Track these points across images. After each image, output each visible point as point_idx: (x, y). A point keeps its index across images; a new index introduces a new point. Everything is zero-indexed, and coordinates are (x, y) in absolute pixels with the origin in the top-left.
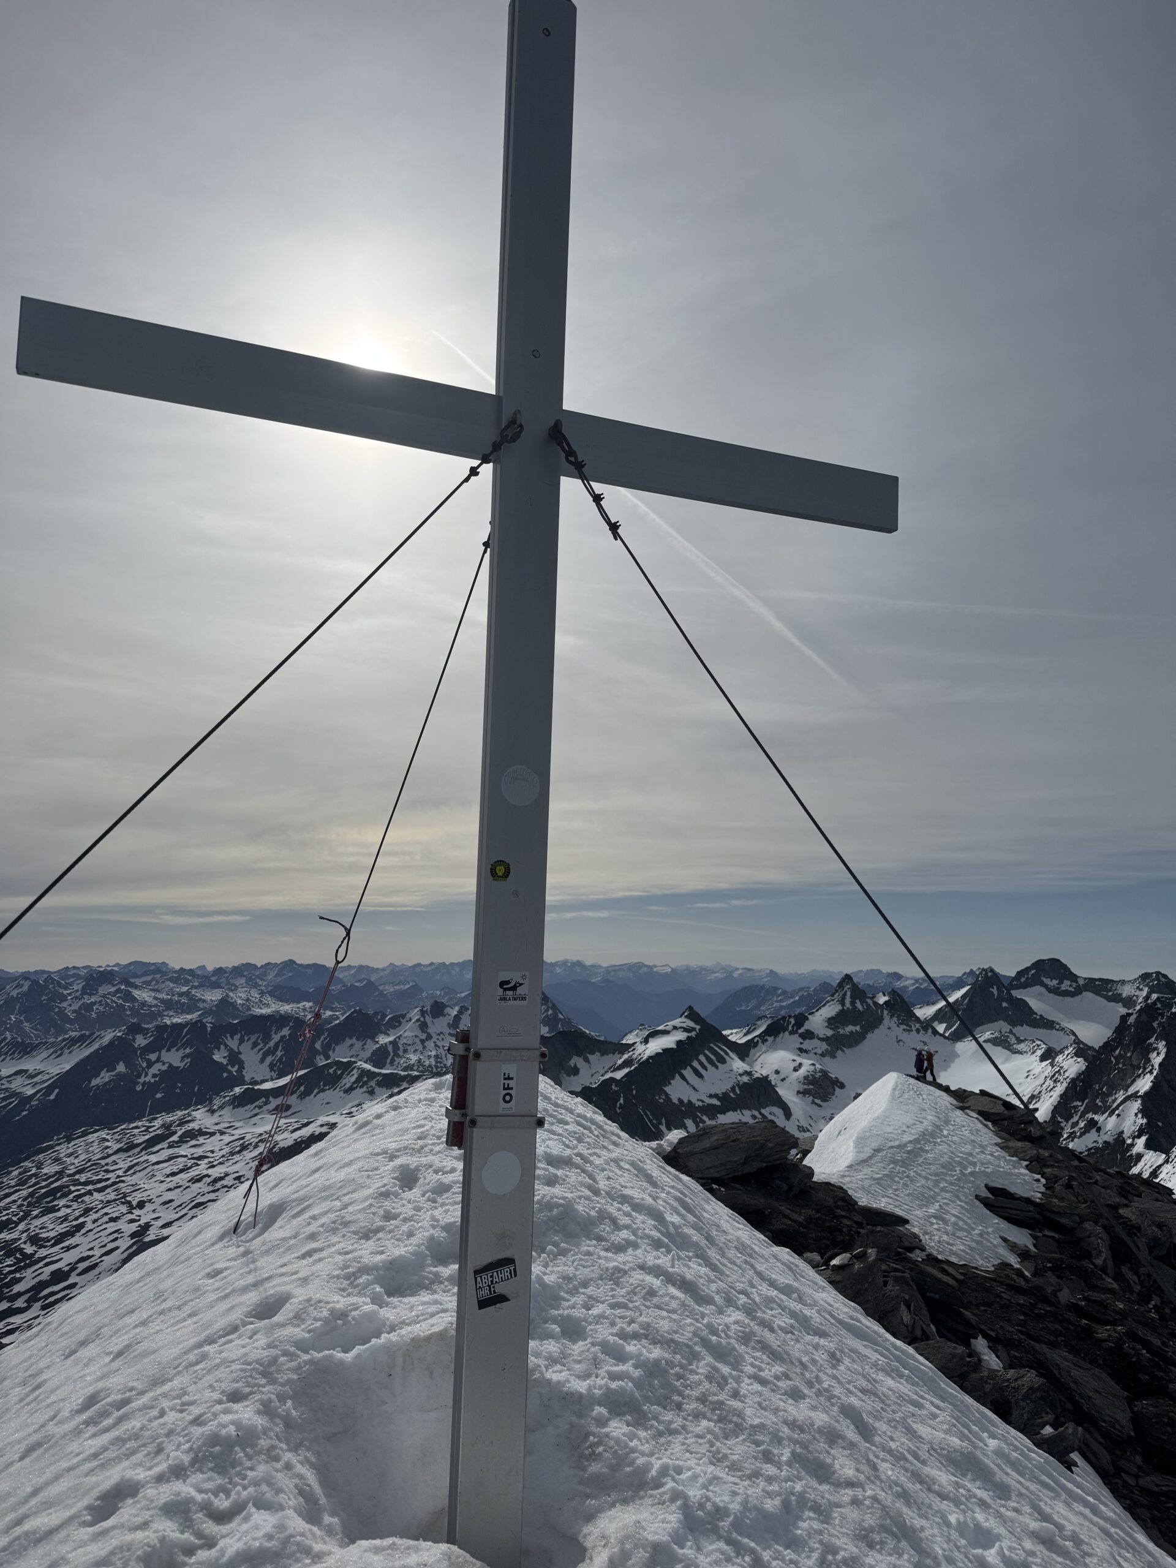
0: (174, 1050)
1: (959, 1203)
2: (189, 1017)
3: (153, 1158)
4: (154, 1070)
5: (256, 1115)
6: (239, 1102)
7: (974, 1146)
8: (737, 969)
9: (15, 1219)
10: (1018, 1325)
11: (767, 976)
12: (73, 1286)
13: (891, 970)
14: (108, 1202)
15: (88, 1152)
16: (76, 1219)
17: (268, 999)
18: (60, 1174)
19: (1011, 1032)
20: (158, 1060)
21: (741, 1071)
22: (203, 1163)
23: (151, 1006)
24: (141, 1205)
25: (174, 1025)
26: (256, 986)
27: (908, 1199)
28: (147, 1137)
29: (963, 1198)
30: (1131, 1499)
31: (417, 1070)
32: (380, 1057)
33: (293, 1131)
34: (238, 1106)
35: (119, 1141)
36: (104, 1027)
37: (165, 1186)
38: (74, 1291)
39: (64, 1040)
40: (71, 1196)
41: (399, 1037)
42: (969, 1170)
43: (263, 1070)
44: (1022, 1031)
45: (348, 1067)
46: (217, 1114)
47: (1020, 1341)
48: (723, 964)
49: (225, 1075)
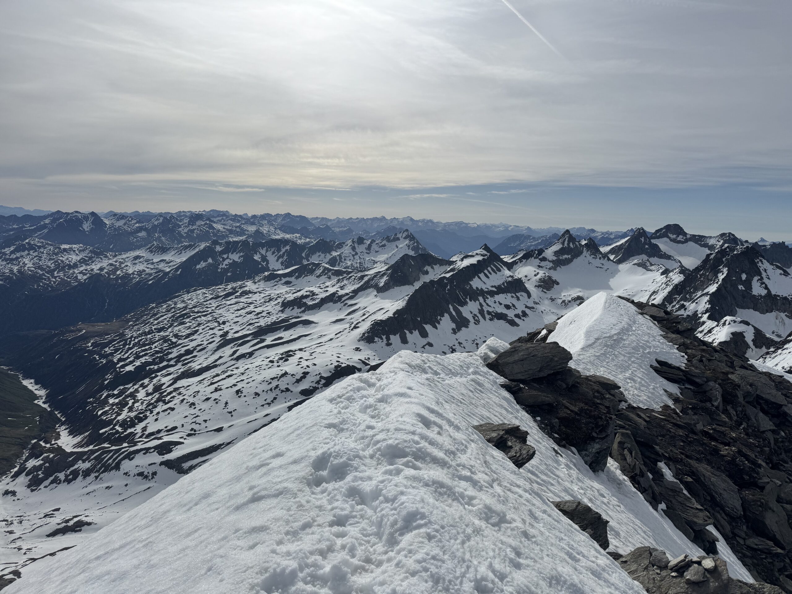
0: (235, 253)
1: (642, 370)
2: (241, 238)
3: (228, 303)
4: (226, 262)
5: (275, 285)
6: (268, 279)
7: (649, 337)
8: (511, 226)
9: (166, 326)
10: (680, 449)
11: (526, 229)
12: (195, 356)
13: (590, 228)
14: (209, 321)
15: (197, 298)
16: (195, 328)
17: (278, 231)
18: (185, 308)
19: (648, 260)
20: (228, 258)
21: (508, 275)
22: (252, 306)
23: (222, 232)
24: (224, 323)
25: (235, 242)
26: (272, 225)
27: (614, 368)
28: (225, 293)
29: (644, 367)
30: (742, 553)
31: (351, 269)
32: (333, 261)
33: (293, 294)
34: (267, 281)
35: (212, 294)
36: (201, 241)
37: (234, 315)
38: (196, 359)
39: (182, 246)
40: (191, 318)
41: (342, 253)
42: (647, 351)
43: (277, 265)
44: (654, 260)
45: (318, 265)
46: (257, 284)
47: (682, 459)
48: (504, 223)
49: (260, 266)
